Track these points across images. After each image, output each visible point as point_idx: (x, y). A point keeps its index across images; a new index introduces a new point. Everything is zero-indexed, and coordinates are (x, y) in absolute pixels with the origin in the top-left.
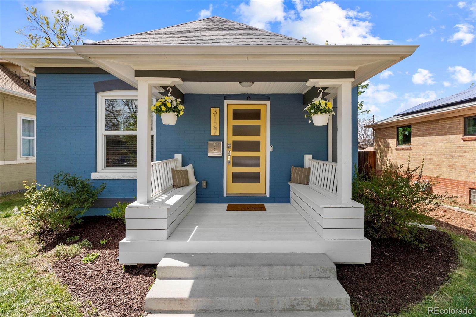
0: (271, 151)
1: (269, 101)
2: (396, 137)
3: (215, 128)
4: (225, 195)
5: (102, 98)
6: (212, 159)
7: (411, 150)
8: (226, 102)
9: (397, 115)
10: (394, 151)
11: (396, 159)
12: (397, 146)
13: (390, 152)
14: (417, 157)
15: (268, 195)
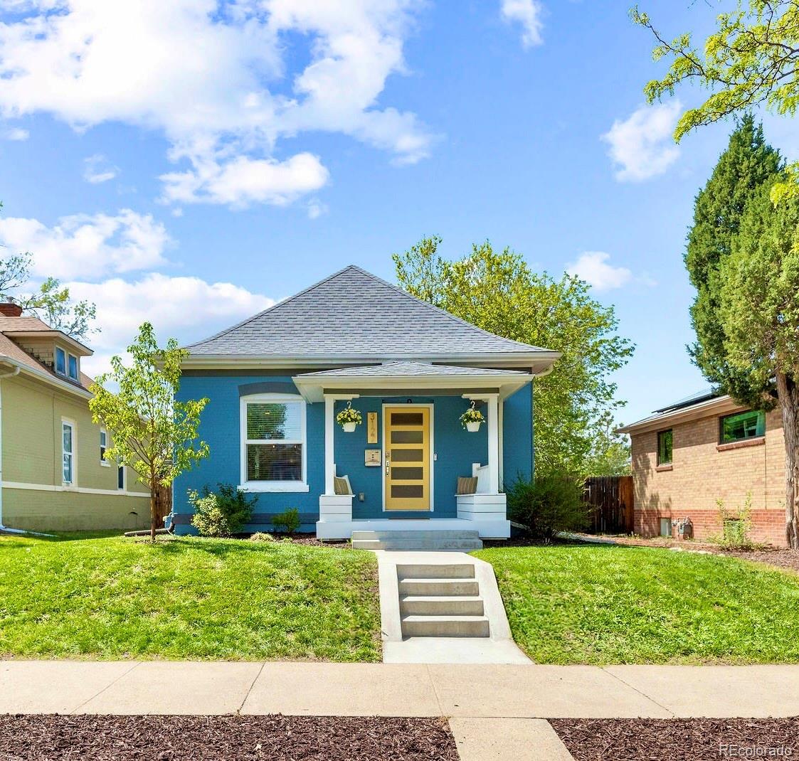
0: (436, 459)
1: (433, 404)
2: (656, 447)
3: (372, 435)
4: (384, 510)
5: (245, 402)
6: (370, 469)
7: (672, 470)
8: (384, 406)
9: (658, 412)
10: (655, 472)
11: (657, 487)
12: (657, 466)
13: (650, 475)
14: (678, 480)
15: (432, 510)
